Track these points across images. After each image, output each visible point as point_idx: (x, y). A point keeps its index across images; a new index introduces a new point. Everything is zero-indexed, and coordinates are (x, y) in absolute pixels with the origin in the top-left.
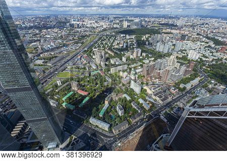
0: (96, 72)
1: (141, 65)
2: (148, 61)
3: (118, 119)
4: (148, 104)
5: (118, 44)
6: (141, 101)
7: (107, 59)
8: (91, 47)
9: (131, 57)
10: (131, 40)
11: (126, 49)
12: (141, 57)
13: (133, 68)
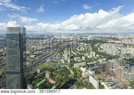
0: (63, 66)
1: (96, 63)
2: (101, 61)
5: (79, 48)
7: (72, 57)
8: (62, 50)
9: (88, 57)
10: (88, 46)
11: (85, 52)
12: (96, 58)
13: (90, 65)
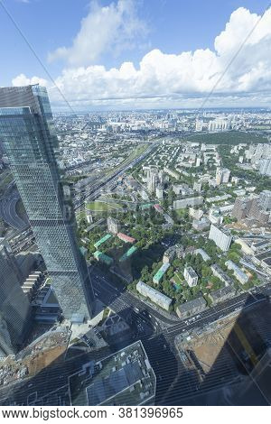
0: (147, 206)
1: (229, 199)
2: (243, 193)
3: (188, 292)
4: (245, 272)
5: (185, 160)
6: (230, 265)
7: (167, 185)
8: (138, 164)
10: (210, 153)
11: (201, 169)
12: (230, 185)
13: (214, 202)
